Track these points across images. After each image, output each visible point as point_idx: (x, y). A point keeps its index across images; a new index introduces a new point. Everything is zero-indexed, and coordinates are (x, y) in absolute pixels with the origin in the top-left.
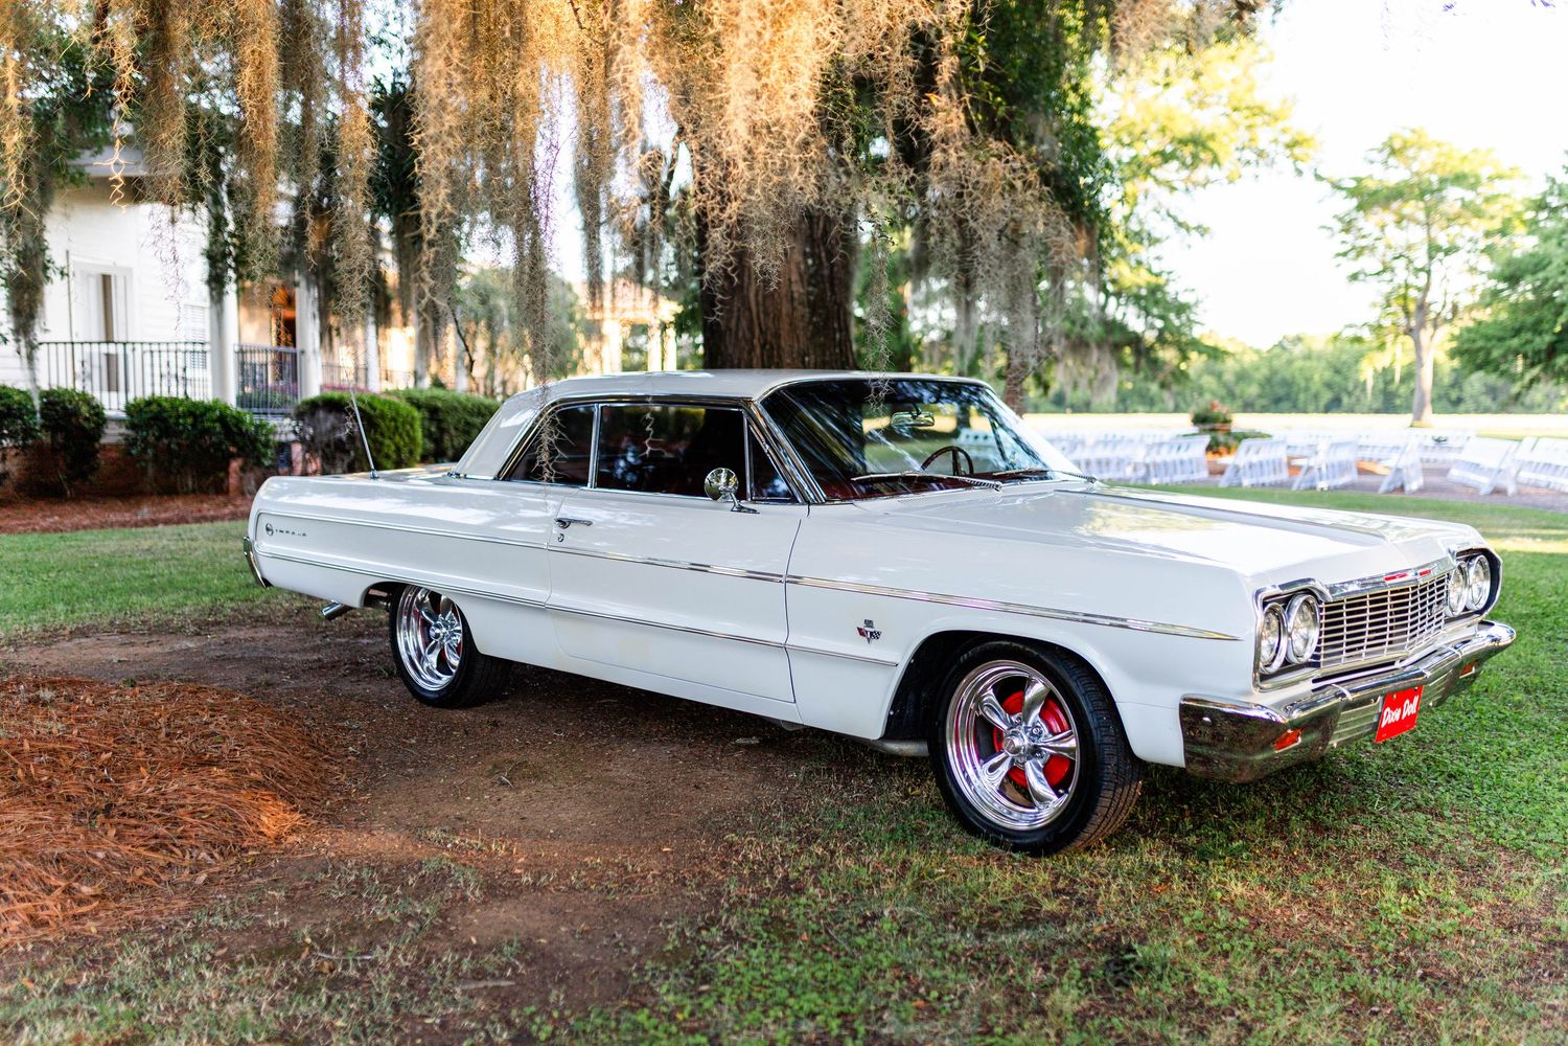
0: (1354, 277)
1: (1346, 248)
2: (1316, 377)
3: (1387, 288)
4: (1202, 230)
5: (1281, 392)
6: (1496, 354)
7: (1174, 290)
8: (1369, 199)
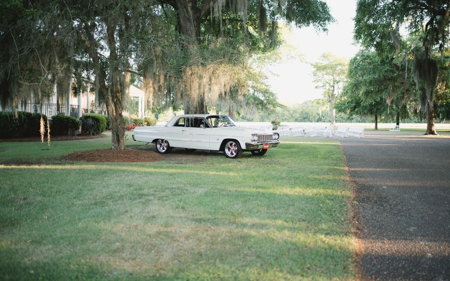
0: (316, 87)
1: (315, 80)
2: (314, 112)
3: (324, 90)
4: (278, 76)
5: (305, 116)
6: (343, 108)
7: (271, 90)
8: (320, 68)
